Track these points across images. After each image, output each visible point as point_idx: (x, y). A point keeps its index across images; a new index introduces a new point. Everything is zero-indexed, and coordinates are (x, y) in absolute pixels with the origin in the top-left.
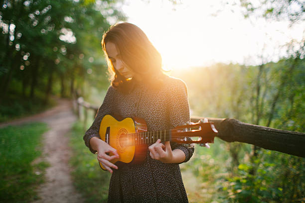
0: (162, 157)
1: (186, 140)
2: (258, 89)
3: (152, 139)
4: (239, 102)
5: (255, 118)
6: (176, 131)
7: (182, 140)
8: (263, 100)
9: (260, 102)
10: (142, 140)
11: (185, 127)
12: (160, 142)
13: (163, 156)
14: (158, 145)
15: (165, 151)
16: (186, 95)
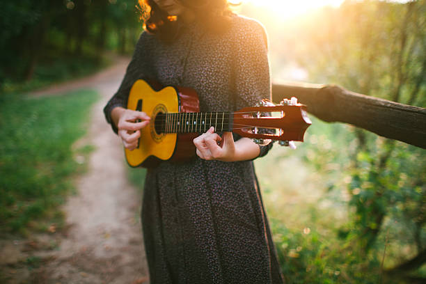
0: (215, 157)
1: (256, 133)
2: (404, 40)
3: (203, 126)
4: (372, 59)
5: (396, 84)
6: (241, 115)
7: (250, 132)
8: (409, 56)
9: (405, 58)
10: (187, 126)
11: (257, 109)
12: (214, 132)
13: (218, 156)
14: (210, 136)
15: (221, 147)
16: (264, 46)
